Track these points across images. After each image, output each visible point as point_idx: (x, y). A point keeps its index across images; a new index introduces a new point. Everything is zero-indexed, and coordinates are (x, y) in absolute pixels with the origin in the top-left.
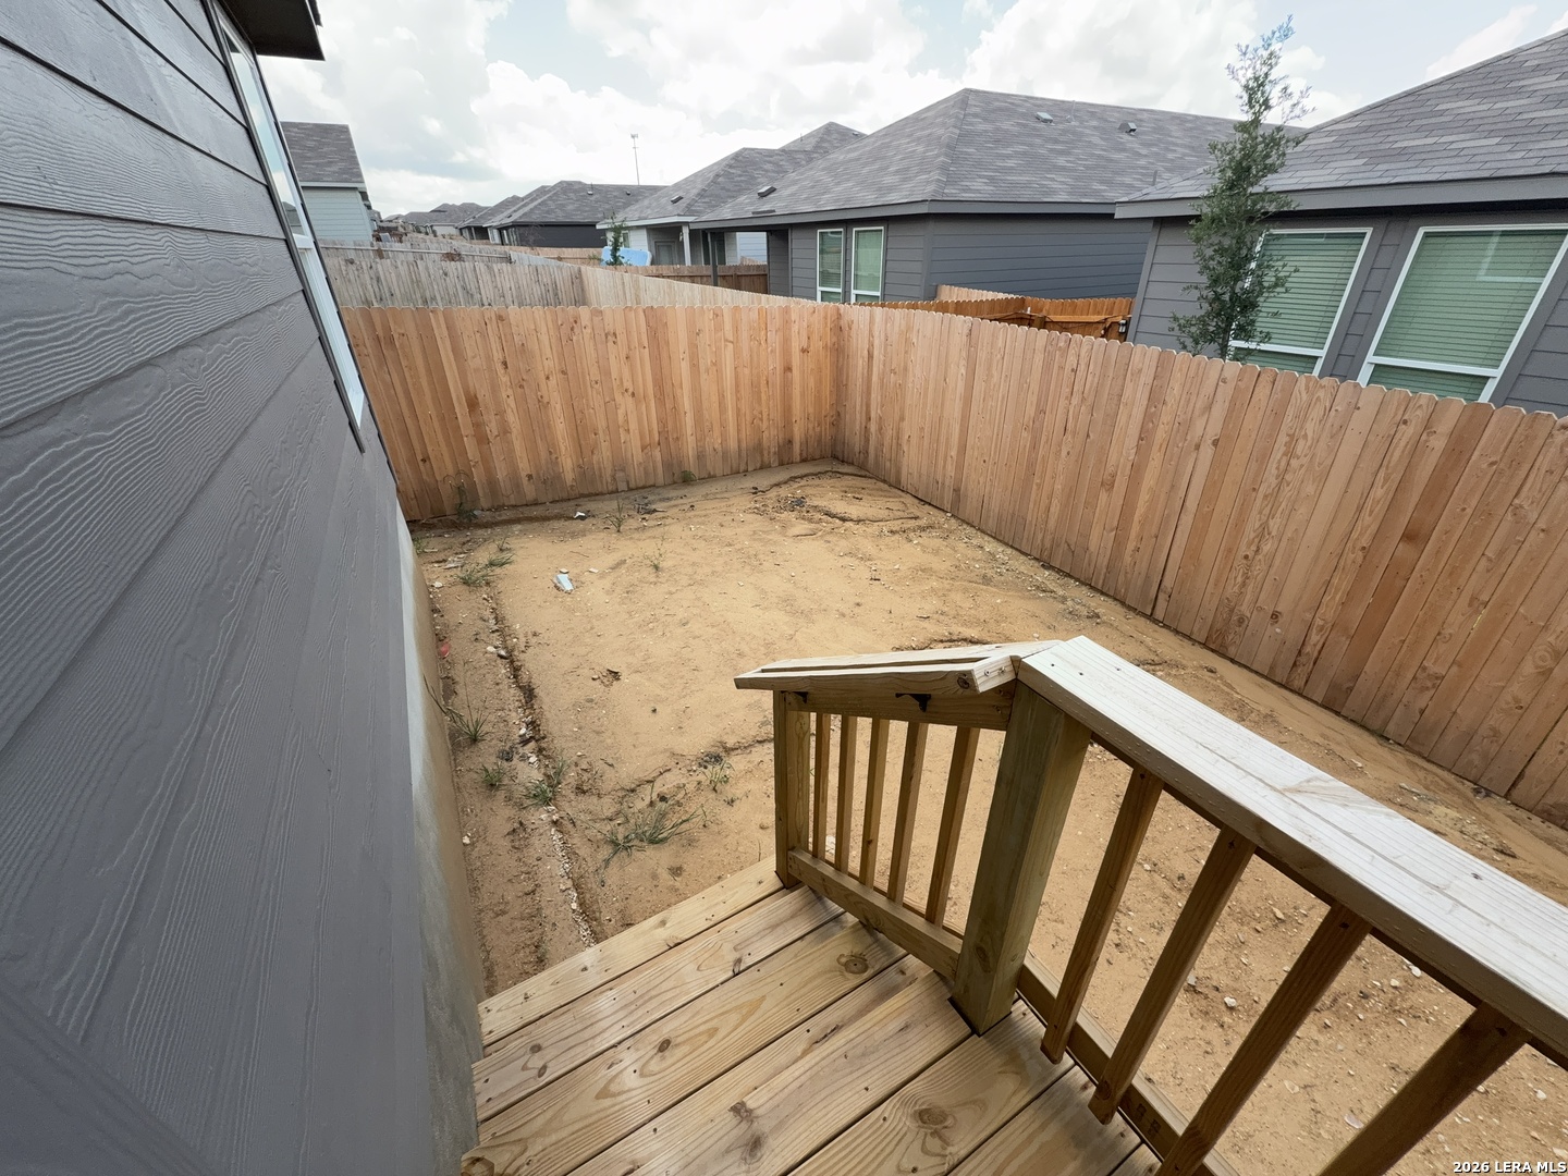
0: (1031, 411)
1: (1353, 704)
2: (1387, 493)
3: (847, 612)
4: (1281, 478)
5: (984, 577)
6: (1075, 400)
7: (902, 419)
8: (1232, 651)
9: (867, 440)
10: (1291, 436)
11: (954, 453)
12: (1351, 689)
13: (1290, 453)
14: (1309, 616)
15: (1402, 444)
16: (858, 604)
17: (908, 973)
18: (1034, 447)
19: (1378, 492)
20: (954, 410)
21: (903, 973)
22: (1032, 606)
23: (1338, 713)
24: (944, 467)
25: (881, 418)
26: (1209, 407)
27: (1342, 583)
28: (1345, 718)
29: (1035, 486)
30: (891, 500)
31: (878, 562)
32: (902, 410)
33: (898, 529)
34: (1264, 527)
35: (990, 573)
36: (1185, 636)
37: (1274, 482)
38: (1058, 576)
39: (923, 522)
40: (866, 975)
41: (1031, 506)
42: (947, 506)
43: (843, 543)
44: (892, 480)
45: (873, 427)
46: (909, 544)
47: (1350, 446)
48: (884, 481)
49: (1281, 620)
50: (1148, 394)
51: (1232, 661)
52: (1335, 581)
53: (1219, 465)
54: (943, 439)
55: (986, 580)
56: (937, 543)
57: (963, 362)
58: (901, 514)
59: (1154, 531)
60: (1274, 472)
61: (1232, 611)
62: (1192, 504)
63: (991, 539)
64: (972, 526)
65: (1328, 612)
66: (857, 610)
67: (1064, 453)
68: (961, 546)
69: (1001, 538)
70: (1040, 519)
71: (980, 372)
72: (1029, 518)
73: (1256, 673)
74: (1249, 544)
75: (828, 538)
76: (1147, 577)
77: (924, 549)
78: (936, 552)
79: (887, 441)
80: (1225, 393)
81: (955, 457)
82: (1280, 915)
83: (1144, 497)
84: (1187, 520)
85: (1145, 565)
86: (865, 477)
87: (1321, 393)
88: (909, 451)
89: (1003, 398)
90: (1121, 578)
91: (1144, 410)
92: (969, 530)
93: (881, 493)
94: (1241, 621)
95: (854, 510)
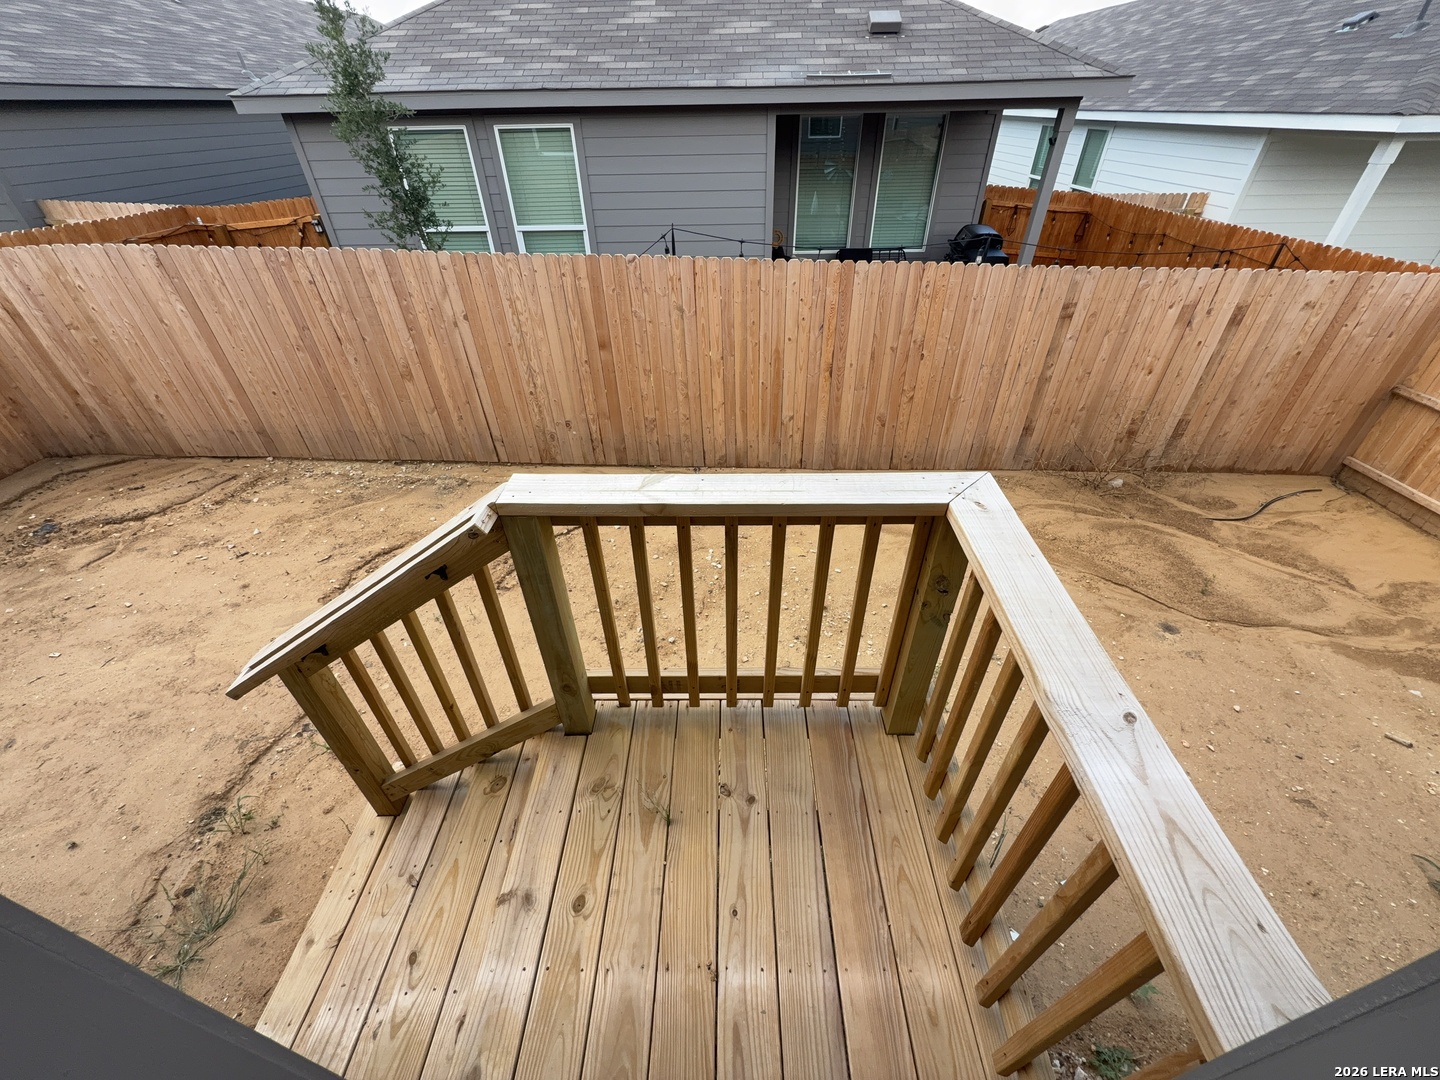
0: (293, 331)
1: (631, 457)
2: (578, 323)
3: (238, 600)
4: (520, 330)
5: (353, 497)
6: (332, 311)
7: (130, 379)
8: (559, 459)
9: (92, 419)
10: (509, 300)
11: (230, 396)
12: (625, 448)
13: (516, 312)
14: (584, 415)
15: (570, 289)
16: (245, 587)
17: (531, 756)
18: (319, 363)
19: (575, 324)
20: (198, 351)
21: (528, 759)
22: (412, 499)
23: (627, 466)
24: (229, 414)
25: (94, 388)
26: (445, 291)
27: (588, 387)
28: (631, 466)
29: (343, 400)
30: (186, 472)
31: (230, 538)
32: (122, 368)
33: (222, 496)
34: (529, 367)
35: (356, 491)
36: (527, 464)
37: (518, 335)
38: (414, 466)
39: (247, 477)
40: (508, 783)
41: (351, 417)
42: (262, 452)
43: (164, 541)
44: (168, 451)
45: (90, 402)
46: (250, 505)
47: (546, 299)
48: (157, 456)
49: (572, 425)
50: (393, 292)
51: (563, 465)
52: (584, 387)
53: (478, 333)
54: (206, 386)
55: (357, 499)
56: (281, 490)
57: (173, 298)
58: (209, 482)
59: (464, 399)
60: (514, 328)
61: (544, 433)
62: (477, 369)
63: (332, 463)
64: (304, 459)
65: (591, 409)
66: (247, 592)
67: (351, 361)
68: (308, 482)
69: (342, 458)
70: (367, 426)
71: (203, 303)
72: (357, 429)
73: (579, 465)
74: (528, 383)
75: (139, 545)
76: (480, 435)
77: (271, 502)
78: (287, 498)
79: (126, 411)
80: (450, 277)
81: (234, 399)
82: (665, 584)
83: (441, 376)
84: (481, 381)
85: (472, 426)
86: (123, 461)
87: (510, 265)
88: (168, 412)
89: (252, 325)
90: (463, 445)
91: (398, 305)
92: (303, 464)
93: (164, 470)
94: (552, 437)
95: (145, 502)
